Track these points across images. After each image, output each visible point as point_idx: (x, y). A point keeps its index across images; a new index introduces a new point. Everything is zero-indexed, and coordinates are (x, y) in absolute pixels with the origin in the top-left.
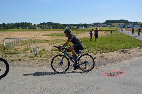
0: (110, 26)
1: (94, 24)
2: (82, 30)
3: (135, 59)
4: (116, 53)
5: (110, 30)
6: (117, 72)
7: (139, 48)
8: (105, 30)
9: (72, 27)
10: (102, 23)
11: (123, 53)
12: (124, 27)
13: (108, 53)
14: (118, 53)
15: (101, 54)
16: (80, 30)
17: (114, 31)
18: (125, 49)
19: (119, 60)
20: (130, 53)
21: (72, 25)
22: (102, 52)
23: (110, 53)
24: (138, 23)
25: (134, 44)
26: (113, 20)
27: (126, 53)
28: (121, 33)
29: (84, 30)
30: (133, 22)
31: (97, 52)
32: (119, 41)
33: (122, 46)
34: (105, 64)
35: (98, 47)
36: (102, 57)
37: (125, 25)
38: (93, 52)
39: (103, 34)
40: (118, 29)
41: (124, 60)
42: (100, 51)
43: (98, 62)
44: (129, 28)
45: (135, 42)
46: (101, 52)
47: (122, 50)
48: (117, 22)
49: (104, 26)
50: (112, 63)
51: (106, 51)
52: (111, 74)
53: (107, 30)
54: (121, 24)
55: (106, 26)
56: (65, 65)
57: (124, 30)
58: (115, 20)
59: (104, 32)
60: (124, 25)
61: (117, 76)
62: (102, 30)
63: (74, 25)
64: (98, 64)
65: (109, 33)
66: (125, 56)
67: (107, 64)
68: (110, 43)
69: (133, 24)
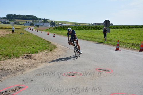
0: (13, 22)
3: (41, 66)
4: (17, 60)
6: (15, 87)
7: (46, 51)
8: (6, 28)
10: (2, 18)
11: (27, 60)
12: (32, 25)
14: (20, 59)
17: (18, 30)
18: (30, 54)
19: (20, 70)
20: (35, 59)
23: (9, 61)
24: (48, 21)
25: (41, 47)
26: (18, 15)
27: (31, 58)
28: (28, 32)
30: (43, 19)
32: (24, 44)
33: (26, 50)
37: (33, 23)
39: (3, 33)
40: (24, 28)
41: (27, 69)
44: (38, 26)
45: (43, 44)
47: (26, 55)
49: (4, 23)
50: (10, 75)
51: (3, 58)
52: (5, 91)
53: (9, 28)
54: (28, 21)
55: (8, 23)
57: (32, 29)
58: (20, 15)
59: (5, 30)
60: (33, 22)
61: (15, 93)
65: (11, 32)
66: (29, 63)
68: (11, 46)
69: (43, 22)
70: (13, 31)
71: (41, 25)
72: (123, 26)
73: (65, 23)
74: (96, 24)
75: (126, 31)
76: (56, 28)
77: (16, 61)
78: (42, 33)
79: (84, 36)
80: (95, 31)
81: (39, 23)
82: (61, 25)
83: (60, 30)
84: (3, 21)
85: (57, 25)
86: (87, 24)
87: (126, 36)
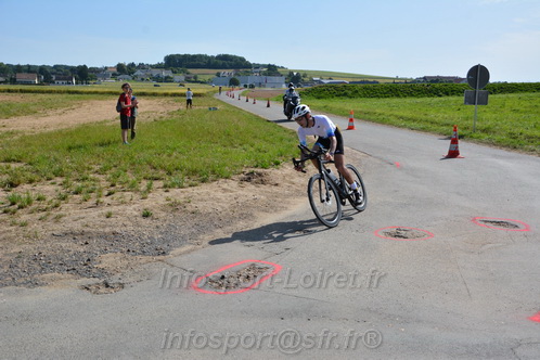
0: (180, 77)
1: (120, 67)
2: (69, 92)
4: (225, 186)
5: (183, 95)
6: (246, 266)
8: (166, 95)
9: (21, 77)
10: (152, 67)
11: (253, 187)
12: (234, 83)
13: (195, 190)
14: (232, 184)
15: (167, 194)
16: (59, 92)
17: (200, 98)
18: (259, 170)
19: (243, 217)
20: (277, 185)
21: (19, 69)
22: (173, 186)
23: (204, 189)
24: (279, 70)
25: (281, 148)
26: (194, 56)
27: (263, 182)
28: (228, 105)
29: (77, 92)
30: (264, 66)
31: (149, 188)
32: (229, 139)
33: (242, 156)
34: (193, 236)
35: (149, 163)
36: (174, 206)
37: (237, 77)
38: (133, 187)
39: (162, 109)
40: (215, 92)
41: (261, 214)
42: (161, 183)
43: (161, 233)
44: (252, 86)
46: (165, 186)
47: (247, 171)
48: (209, 62)
49: (158, 79)
50: (219, 230)
51: (186, 179)
52: (223, 278)
53: (174, 95)
54: (222, 71)
55: (167, 80)
56: (8, 258)
57: (236, 96)
58: (200, 56)
59: (163, 100)
60: (236, 74)
62: (154, 95)
63: (29, 69)
64: (164, 241)
65: (181, 105)
66: (262, 197)
67: (201, 237)
68: (194, 145)
69: (265, 74)
70: (189, 101)
71: (260, 85)
72: (516, 84)
73: (331, 75)
74: (425, 78)
75: (531, 99)
76: (308, 93)
77: (225, 190)
78: (268, 106)
79: (396, 116)
80: (428, 99)
81: (253, 78)
82: (320, 82)
83: (319, 98)
84: (154, 75)
85: (306, 84)
86: (397, 78)
87: (532, 116)
